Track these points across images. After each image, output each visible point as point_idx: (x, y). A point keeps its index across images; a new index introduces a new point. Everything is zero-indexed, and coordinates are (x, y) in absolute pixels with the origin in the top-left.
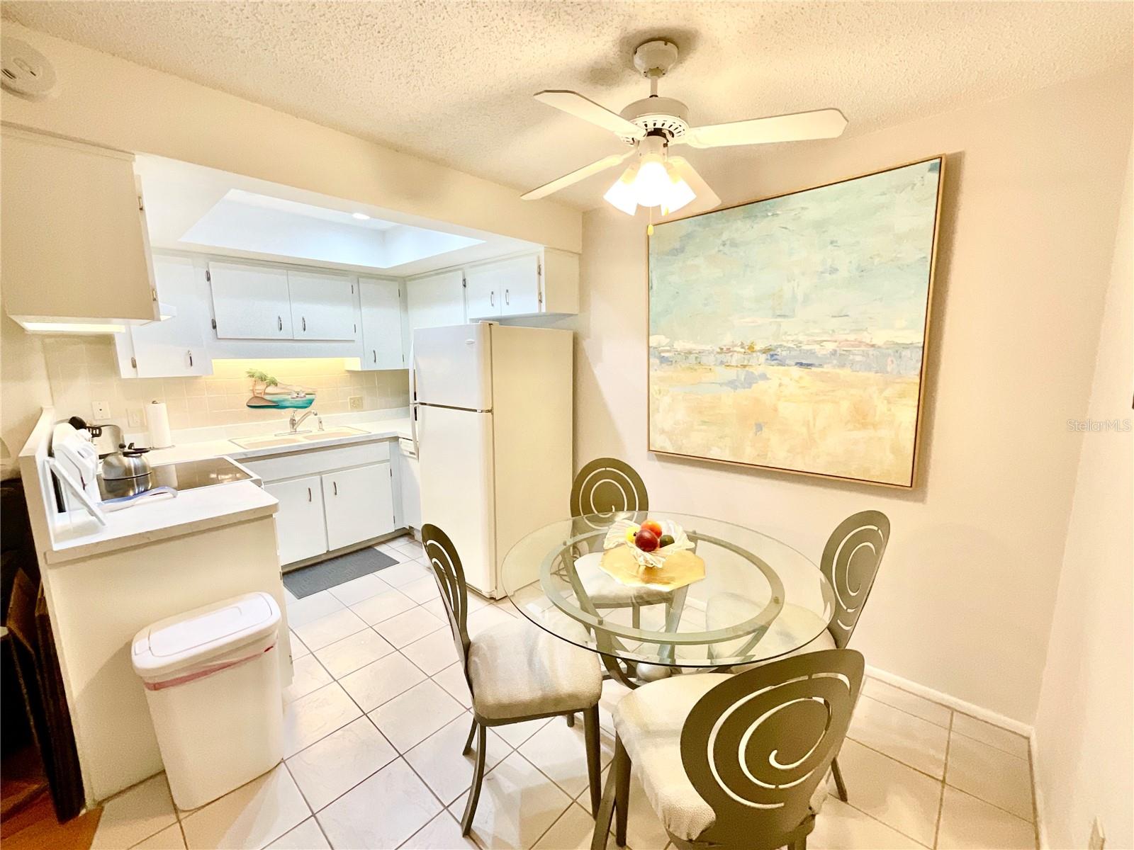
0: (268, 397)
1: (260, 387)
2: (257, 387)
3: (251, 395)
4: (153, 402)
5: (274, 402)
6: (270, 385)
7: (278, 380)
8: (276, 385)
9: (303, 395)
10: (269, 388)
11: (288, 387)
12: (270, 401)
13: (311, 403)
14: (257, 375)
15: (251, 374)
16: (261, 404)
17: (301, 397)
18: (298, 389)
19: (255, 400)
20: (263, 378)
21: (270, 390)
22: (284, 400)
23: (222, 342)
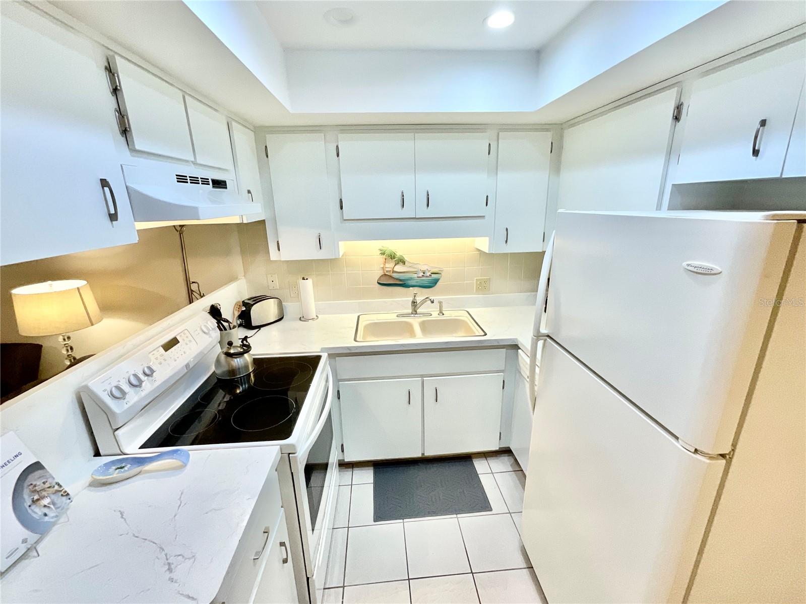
0: (395, 275)
1: (390, 265)
2: (387, 265)
3: (381, 273)
4: (303, 279)
5: (401, 280)
6: (398, 263)
7: (406, 258)
8: (404, 263)
9: (428, 274)
10: (396, 267)
11: (415, 266)
12: (397, 279)
13: (436, 283)
14: (387, 252)
15: (383, 252)
16: (391, 282)
17: (427, 277)
18: (424, 268)
19: (384, 278)
20: (392, 256)
21: (399, 268)
22: (411, 279)
23: (348, 224)
